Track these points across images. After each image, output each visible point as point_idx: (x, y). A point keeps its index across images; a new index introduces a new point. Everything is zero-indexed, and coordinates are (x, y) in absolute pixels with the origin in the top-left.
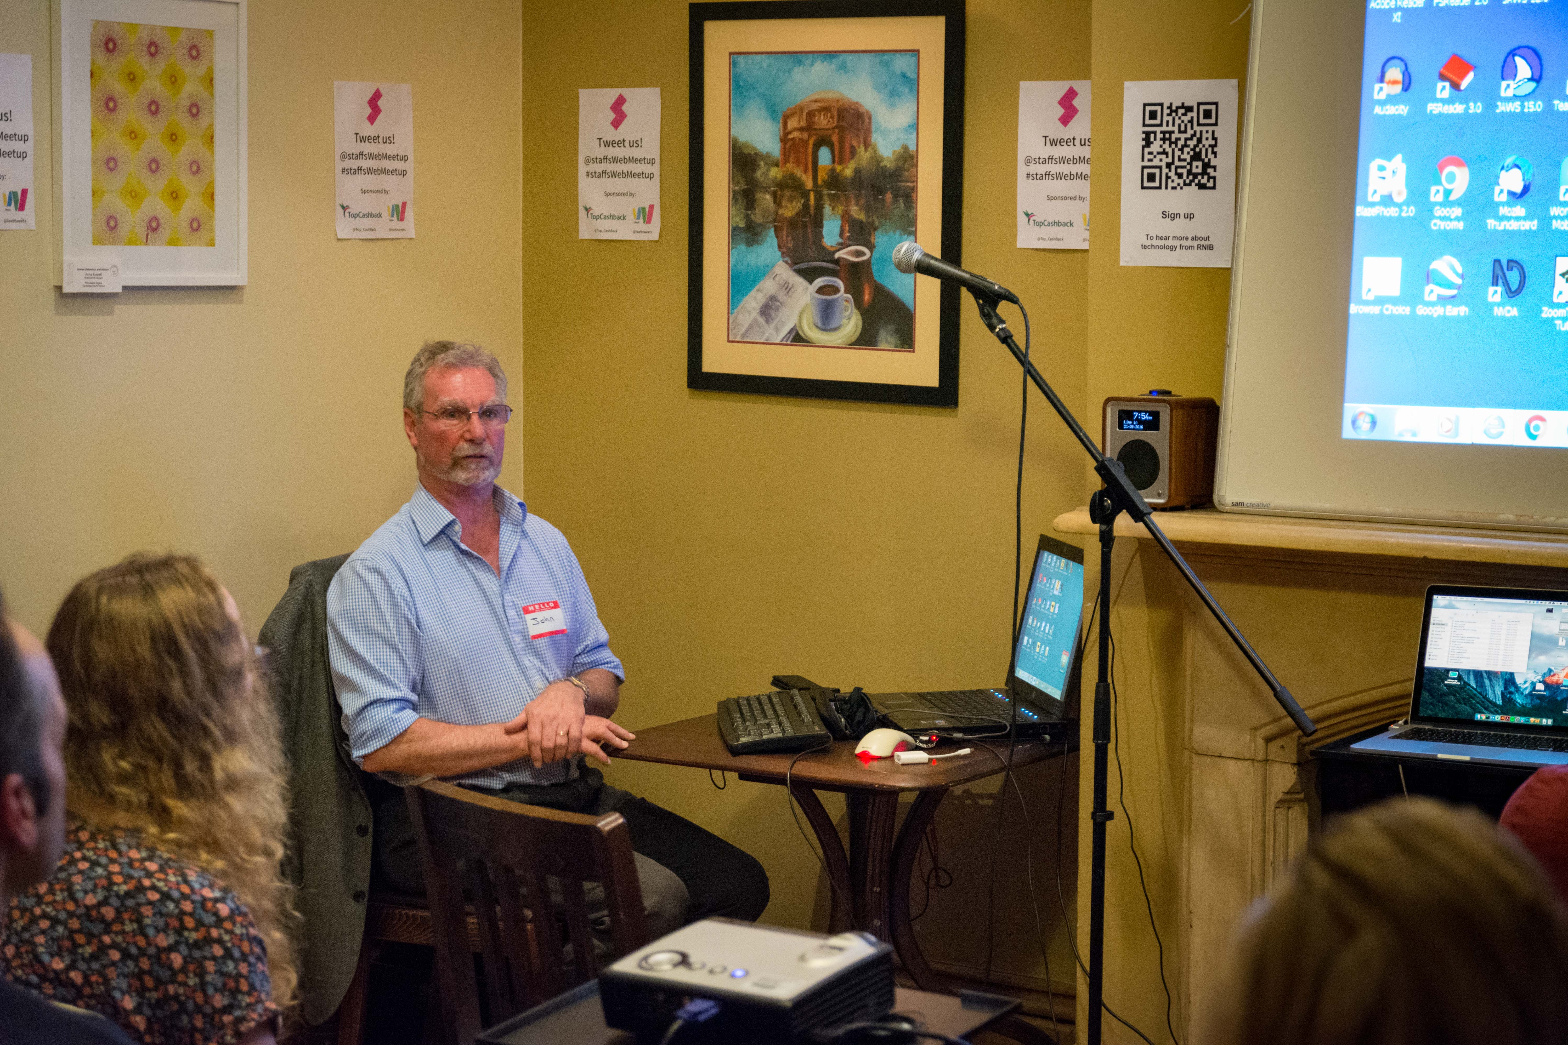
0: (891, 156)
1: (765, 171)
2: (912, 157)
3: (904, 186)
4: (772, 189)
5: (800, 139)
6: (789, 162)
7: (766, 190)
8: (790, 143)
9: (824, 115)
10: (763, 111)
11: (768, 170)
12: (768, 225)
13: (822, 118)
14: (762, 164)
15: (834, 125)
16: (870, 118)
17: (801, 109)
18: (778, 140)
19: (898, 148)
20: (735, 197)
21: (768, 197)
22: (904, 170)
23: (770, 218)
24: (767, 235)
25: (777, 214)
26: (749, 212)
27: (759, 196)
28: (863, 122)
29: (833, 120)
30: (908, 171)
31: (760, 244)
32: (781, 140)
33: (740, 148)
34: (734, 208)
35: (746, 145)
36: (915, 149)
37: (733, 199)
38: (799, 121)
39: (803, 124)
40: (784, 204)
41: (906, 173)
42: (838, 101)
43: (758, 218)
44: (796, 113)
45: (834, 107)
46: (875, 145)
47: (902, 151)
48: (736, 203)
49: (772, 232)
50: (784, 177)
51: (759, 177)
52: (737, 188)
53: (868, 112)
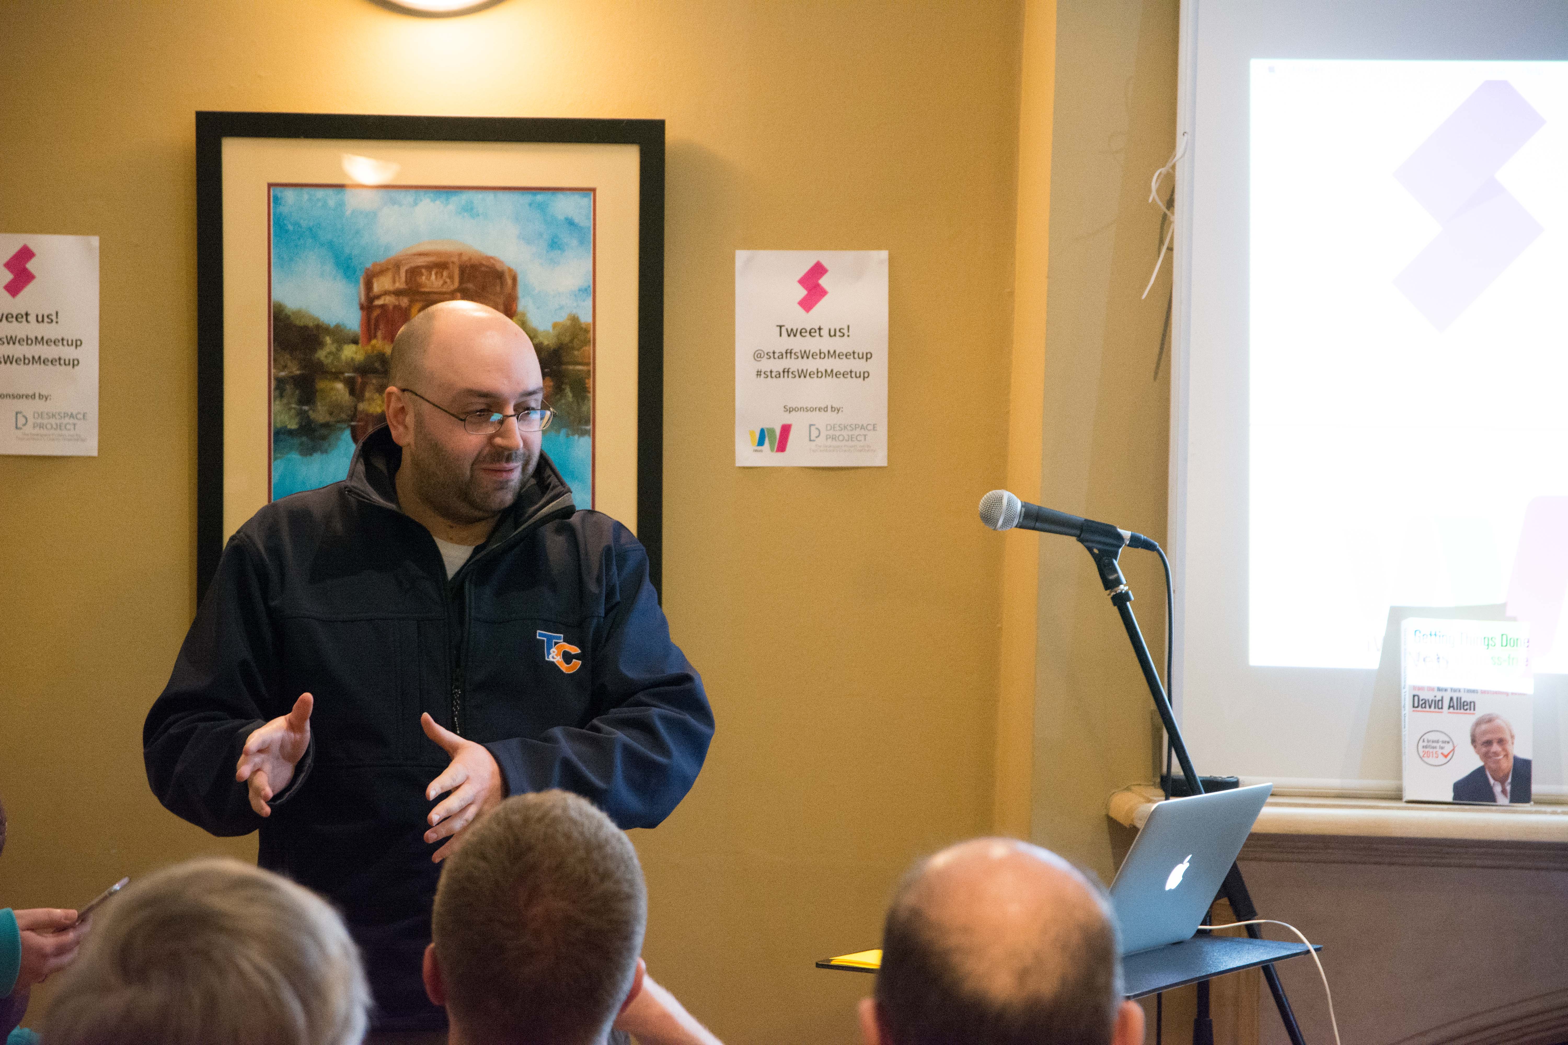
0: (551, 330)
1: (334, 350)
2: (586, 331)
3: (573, 370)
4: (347, 375)
5: (395, 307)
6: (375, 337)
7: (336, 376)
8: (376, 313)
9: (436, 274)
10: (329, 267)
11: (339, 349)
12: (339, 425)
13: (433, 277)
14: (328, 340)
15: (452, 288)
16: (514, 279)
17: (397, 265)
18: (358, 307)
19: (562, 318)
20: (279, 387)
21: (340, 386)
22: (573, 348)
23: (343, 416)
24: (338, 439)
25: (356, 408)
26: (306, 408)
27: (321, 385)
28: (503, 283)
29: (453, 282)
30: (578, 350)
31: (325, 452)
32: (362, 308)
33: (288, 317)
34: (277, 402)
35: (298, 313)
36: (590, 320)
37: (276, 389)
38: (394, 282)
39: (400, 284)
40: (367, 395)
41: (576, 353)
42: (460, 255)
43: (320, 414)
44: (388, 269)
45: (453, 262)
46: (524, 315)
47: (569, 323)
48: (281, 396)
49: (347, 435)
50: (368, 357)
51: (322, 358)
52: (283, 374)
53: (510, 270)
